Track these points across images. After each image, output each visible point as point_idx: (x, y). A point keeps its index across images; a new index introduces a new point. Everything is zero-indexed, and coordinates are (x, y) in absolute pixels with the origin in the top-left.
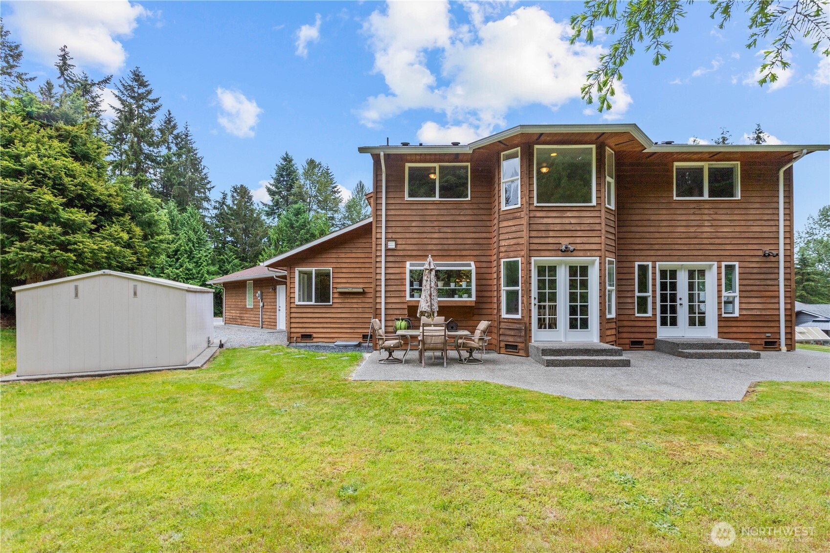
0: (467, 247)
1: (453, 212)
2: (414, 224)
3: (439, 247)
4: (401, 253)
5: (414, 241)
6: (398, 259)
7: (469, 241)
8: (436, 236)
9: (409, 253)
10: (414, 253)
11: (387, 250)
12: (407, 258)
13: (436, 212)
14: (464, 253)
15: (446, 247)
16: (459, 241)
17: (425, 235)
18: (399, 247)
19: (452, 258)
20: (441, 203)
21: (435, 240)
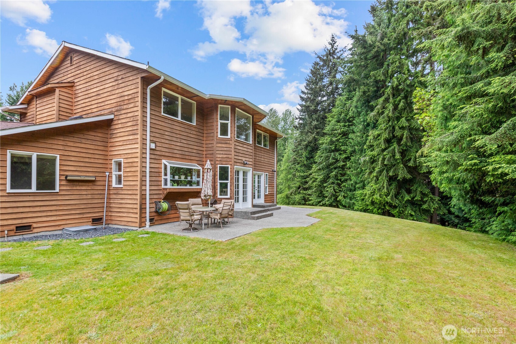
0: (193, 154)
1: (187, 130)
2: (167, 133)
3: (180, 152)
4: (158, 153)
5: (167, 146)
6: (157, 157)
7: (195, 151)
8: (179, 144)
9: (164, 154)
10: (167, 154)
11: (151, 149)
12: (163, 157)
13: (179, 128)
14: (192, 158)
15: (184, 153)
16: (190, 150)
17: (173, 143)
18: (158, 148)
19: (187, 160)
20: (182, 123)
21: (178, 147)
